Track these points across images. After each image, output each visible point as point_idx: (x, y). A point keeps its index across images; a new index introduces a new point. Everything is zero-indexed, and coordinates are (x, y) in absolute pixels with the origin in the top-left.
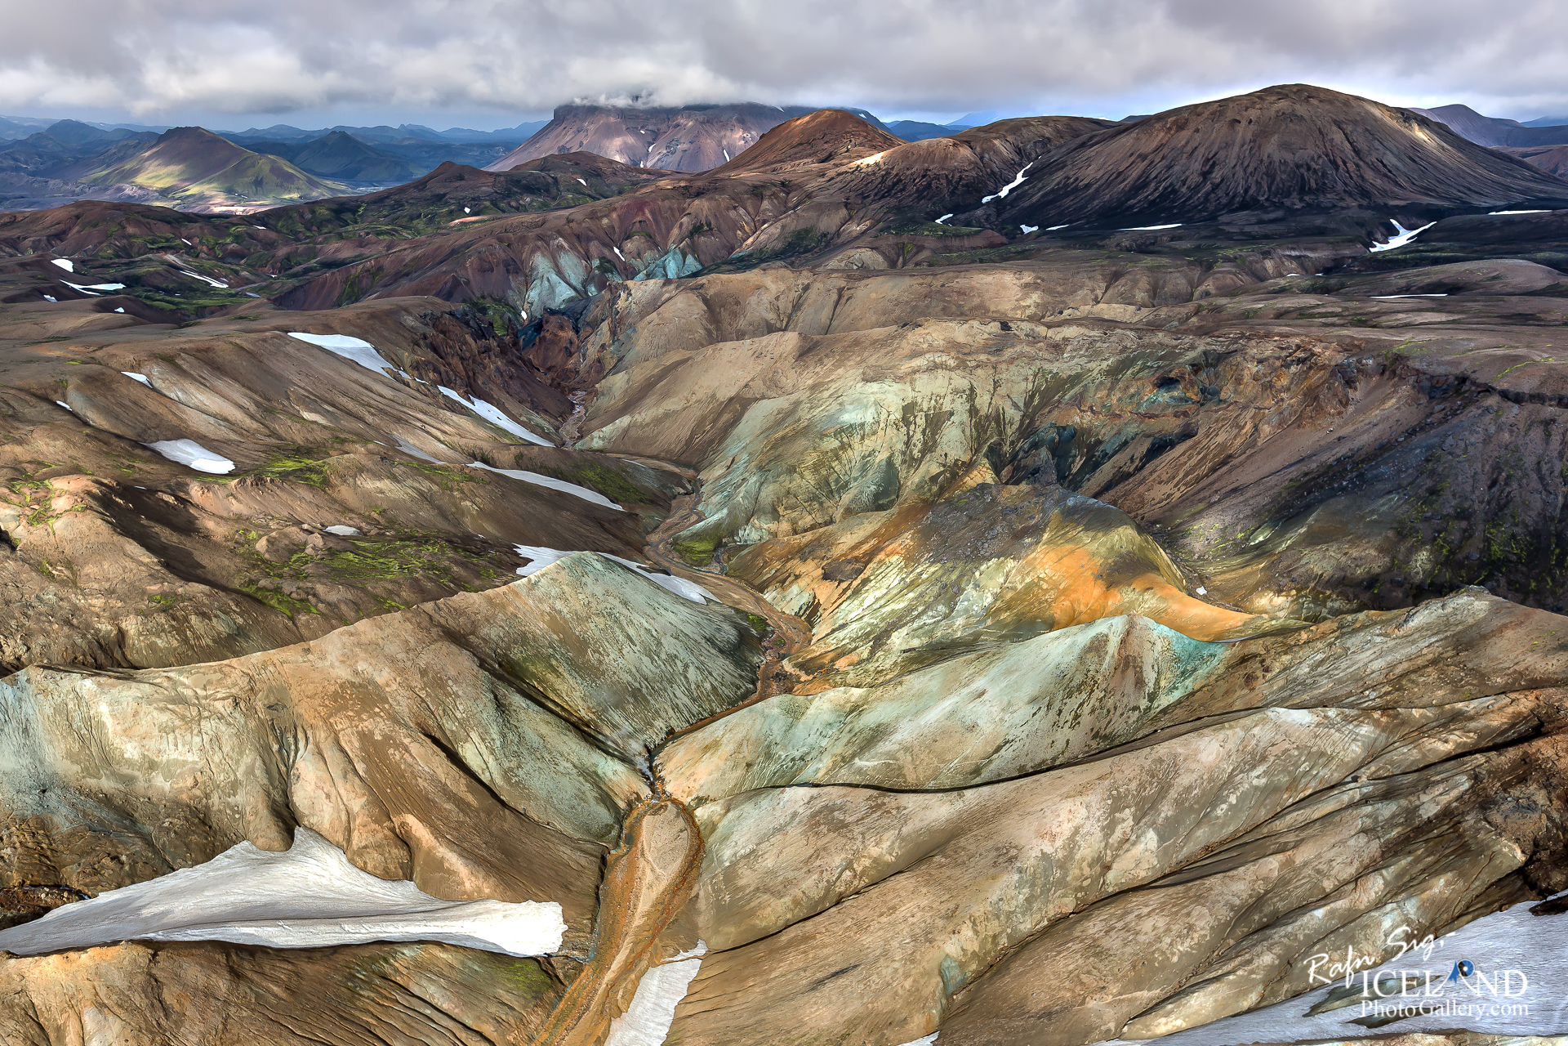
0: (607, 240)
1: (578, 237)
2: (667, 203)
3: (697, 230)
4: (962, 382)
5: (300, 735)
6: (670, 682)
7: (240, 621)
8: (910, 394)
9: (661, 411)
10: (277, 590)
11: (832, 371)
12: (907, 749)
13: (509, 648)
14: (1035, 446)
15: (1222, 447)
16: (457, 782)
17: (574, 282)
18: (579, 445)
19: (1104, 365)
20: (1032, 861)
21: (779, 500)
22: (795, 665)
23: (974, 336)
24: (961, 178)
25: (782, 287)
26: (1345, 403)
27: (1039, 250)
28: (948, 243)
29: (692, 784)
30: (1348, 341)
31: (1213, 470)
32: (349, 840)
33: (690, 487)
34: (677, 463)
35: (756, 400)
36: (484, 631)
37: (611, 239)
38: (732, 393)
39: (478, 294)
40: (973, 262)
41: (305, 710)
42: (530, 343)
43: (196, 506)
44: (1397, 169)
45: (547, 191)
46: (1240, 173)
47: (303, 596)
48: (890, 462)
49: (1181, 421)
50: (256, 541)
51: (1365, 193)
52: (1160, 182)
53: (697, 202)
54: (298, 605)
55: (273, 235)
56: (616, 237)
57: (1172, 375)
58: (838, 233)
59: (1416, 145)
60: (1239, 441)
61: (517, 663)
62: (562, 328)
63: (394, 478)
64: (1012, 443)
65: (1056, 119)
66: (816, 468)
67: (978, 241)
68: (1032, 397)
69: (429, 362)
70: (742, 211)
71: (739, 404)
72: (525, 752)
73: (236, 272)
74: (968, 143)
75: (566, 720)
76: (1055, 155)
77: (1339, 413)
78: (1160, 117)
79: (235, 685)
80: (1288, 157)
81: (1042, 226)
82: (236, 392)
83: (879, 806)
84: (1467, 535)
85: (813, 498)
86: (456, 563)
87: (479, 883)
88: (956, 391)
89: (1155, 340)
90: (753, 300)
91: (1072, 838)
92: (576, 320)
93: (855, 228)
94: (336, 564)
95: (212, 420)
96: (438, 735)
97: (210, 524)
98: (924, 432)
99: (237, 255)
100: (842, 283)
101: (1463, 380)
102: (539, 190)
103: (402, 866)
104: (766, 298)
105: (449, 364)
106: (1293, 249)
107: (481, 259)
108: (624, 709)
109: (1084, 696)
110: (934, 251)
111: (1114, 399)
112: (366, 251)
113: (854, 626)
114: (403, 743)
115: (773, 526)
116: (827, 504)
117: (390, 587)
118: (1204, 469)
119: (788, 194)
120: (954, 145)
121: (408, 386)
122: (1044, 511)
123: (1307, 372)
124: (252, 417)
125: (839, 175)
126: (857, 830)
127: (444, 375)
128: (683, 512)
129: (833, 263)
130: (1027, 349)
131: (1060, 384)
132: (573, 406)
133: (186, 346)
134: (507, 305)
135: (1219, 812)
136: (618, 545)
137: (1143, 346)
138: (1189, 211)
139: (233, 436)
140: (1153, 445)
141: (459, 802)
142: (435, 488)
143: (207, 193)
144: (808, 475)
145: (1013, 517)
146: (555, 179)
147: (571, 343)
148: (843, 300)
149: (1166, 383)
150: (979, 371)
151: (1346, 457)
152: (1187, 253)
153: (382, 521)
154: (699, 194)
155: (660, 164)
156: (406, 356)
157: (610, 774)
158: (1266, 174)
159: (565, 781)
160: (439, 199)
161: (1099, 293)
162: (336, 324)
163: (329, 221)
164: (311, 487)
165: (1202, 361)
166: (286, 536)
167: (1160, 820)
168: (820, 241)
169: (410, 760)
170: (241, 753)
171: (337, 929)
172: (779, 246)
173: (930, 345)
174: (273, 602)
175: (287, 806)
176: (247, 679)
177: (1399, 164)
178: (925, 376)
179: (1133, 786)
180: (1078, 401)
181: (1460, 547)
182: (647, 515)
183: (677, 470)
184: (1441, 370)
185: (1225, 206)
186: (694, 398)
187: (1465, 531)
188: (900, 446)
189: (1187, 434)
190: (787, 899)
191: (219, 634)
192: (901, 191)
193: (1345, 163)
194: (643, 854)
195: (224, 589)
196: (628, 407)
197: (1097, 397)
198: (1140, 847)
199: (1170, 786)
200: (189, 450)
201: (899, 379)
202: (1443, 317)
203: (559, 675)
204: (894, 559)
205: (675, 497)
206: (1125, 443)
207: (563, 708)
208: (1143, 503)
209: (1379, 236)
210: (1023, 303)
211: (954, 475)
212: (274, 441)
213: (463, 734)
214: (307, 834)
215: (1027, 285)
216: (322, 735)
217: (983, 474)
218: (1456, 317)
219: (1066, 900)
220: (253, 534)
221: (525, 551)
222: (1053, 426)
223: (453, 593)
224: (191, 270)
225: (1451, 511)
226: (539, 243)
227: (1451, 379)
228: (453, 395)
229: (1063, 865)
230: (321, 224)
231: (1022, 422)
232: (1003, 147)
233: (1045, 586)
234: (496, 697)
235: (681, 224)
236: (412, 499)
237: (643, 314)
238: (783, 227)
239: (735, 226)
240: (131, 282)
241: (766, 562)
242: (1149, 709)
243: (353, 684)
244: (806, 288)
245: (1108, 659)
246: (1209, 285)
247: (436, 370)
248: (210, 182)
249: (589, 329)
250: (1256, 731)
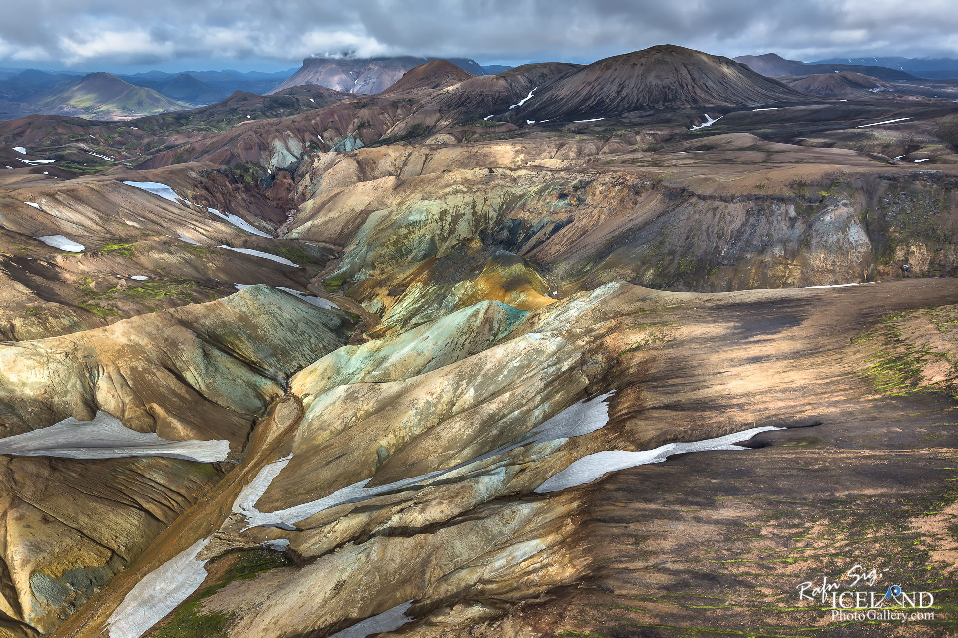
0: (315, 131)
1: (298, 130)
2: (346, 111)
3: (362, 125)
4: (468, 199)
5: (101, 370)
6: (301, 344)
7: (76, 319)
8: (444, 206)
9: (327, 218)
10: (97, 305)
11: (408, 195)
12: (393, 365)
13: (215, 329)
14: (502, 229)
15: (584, 226)
16: (181, 389)
17: (296, 155)
18: (285, 237)
19: (536, 188)
20: (422, 404)
21: (376, 260)
22: (368, 336)
23: (476, 176)
24: (499, 96)
25: (398, 154)
26: (635, 203)
27: (529, 133)
28: (488, 130)
29: (303, 388)
30: (641, 173)
31: (579, 237)
32: (123, 415)
33: (337, 255)
34: (334, 244)
35: (374, 211)
36: (203, 321)
37: (316, 131)
38: (363, 208)
39: (244, 161)
40: (496, 139)
41: (103, 358)
42: (269, 186)
43: (60, 267)
44: (713, 88)
45: (293, 106)
46: (635, 91)
47: (111, 307)
48: (432, 239)
49: (568, 215)
50: (90, 283)
51: (695, 101)
52: (597, 97)
53: (362, 110)
54: (108, 312)
55: (141, 132)
56: (319, 130)
57: (565, 193)
58: (435, 126)
59: (724, 76)
60: (592, 223)
61: (219, 336)
62: (285, 178)
63: (170, 252)
64: (492, 228)
65: (550, 64)
66: (395, 243)
67: (503, 129)
68: (503, 205)
69: (202, 196)
70: (386, 115)
71: (365, 213)
72: (218, 376)
73: (119, 152)
74: (504, 77)
75: (242, 361)
76: (548, 83)
77: (632, 208)
78: (598, 63)
79: (66, 347)
80: (659, 83)
81: (537, 120)
82: (89, 211)
83: (372, 389)
84: (671, 262)
85: (393, 258)
86: (195, 291)
87: (188, 432)
88: (466, 204)
89: (560, 176)
90: (382, 161)
91: (440, 394)
92: (293, 173)
93: (443, 123)
94: (130, 293)
95: (74, 226)
96: (172, 368)
97: (67, 276)
98: (450, 224)
99: (121, 143)
100: (428, 151)
101: (683, 190)
102: (288, 105)
103: (150, 426)
104: (389, 160)
105: (215, 197)
106: (651, 130)
107: (245, 142)
108: (276, 357)
109: (467, 336)
110: (481, 134)
111: (540, 205)
112: (191, 140)
113: (396, 316)
114: (152, 372)
115: (372, 272)
116: (400, 260)
117: (157, 302)
118: (575, 237)
119: (411, 105)
120: (497, 78)
121: (189, 208)
122: (485, 258)
123: (622, 189)
124: (97, 224)
125: (438, 95)
126: (361, 399)
127: (211, 202)
128: (331, 267)
129: (428, 142)
130: (501, 182)
131: (516, 198)
132: (288, 217)
133: (62, 189)
134: (261, 166)
135: (500, 379)
136: (290, 283)
137: (555, 179)
138: (609, 112)
139: (86, 234)
140: (555, 227)
141: (181, 398)
142: (193, 257)
143: (111, 109)
144: (391, 247)
145: (472, 261)
146: (297, 99)
147: (290, 185)
148: (428, 160)
149: (562, 196)
150: (478, 194)
151: (631, 229)
152: (599, 132)
153: (162, 273)
154: (364, 106)
155: (361, 90)
156: (190, 193)
157: (263, 385)
158: (648, 92)
159: (239, 388)
160: (234, 111)
161: (553, 154)
162: (150, 177)
163: (172, 124)
164: (124, 257)
165: (579, 185)
166: (107, 280)
167: (476, 384)
168: (425, 130)
169: (156, 379)
170: (70, 378)
171: (111, 451)
172: (404, 133)
173: (454, 181)
174: (95, 311)
175: (94, 401)
176: (73, 344)
177: (714, 86)
178: (451, 197)
179: (468, 370)
180: (523, 207)
181: (667, 268)
182: (311, 269)
183: (333, 247)
184: (674, 186)
185: (627, 108)
186: (344, 211)
187: (671, 260)
188: (438, 232)
189: (570, 221)
190: (328, 431)
191: (65, 325)
192: (469, 103)
193: (687, 85)
194: (274, 419)
195: (69, 305)
196: (312, 217)
197: (531, 204)
198: (467, 395)
199: (483, 369)
200: (60, 240)
201: (439, 198)
202: (692, 161)
203: (241, 341)
204: (418, 284)
205: (329, 260)
206: (543, 227)
207: (242, 356)
208: (547, 254)
209: (696, 123)
210: (516, 160)
211: (463, 244)
212: (109, 236)
213: (185, 367)
214: (103, 413)
215: (518, 151)
216: (111, 369)
217: (477, 244)
218: (698, 161)
219: (435, 420)
220: (90, 280)
221: (239, 286)
222: (511, 219)
223: (187, 303)
224: (93, 152)
225: (667, 251)
226: (277, 134)
227: (678, 190)
228: (216, 212)
229: (435, 405)
230: (168, 126)
231: (497, 218)
232: (522, 80)
233: (480, 292)
234: (204, 351)
235: (354, 123)
236: (180, 262)
237: (326, 169)
238: (407, 123)
239: (383, 123)
240: (59, 158)
241: (364, 289)
242: (494, 340)
243: (128, 346)
244: (410, 154)
245: (479, 319)
246: (606, 149)
247: (206, 199)
248: (112, 103)
249: (299, 178)
250: (519, 344)
